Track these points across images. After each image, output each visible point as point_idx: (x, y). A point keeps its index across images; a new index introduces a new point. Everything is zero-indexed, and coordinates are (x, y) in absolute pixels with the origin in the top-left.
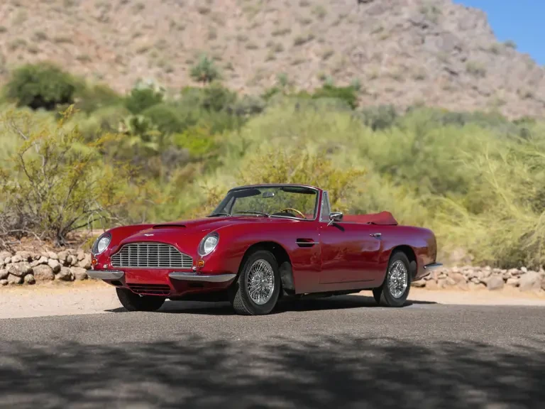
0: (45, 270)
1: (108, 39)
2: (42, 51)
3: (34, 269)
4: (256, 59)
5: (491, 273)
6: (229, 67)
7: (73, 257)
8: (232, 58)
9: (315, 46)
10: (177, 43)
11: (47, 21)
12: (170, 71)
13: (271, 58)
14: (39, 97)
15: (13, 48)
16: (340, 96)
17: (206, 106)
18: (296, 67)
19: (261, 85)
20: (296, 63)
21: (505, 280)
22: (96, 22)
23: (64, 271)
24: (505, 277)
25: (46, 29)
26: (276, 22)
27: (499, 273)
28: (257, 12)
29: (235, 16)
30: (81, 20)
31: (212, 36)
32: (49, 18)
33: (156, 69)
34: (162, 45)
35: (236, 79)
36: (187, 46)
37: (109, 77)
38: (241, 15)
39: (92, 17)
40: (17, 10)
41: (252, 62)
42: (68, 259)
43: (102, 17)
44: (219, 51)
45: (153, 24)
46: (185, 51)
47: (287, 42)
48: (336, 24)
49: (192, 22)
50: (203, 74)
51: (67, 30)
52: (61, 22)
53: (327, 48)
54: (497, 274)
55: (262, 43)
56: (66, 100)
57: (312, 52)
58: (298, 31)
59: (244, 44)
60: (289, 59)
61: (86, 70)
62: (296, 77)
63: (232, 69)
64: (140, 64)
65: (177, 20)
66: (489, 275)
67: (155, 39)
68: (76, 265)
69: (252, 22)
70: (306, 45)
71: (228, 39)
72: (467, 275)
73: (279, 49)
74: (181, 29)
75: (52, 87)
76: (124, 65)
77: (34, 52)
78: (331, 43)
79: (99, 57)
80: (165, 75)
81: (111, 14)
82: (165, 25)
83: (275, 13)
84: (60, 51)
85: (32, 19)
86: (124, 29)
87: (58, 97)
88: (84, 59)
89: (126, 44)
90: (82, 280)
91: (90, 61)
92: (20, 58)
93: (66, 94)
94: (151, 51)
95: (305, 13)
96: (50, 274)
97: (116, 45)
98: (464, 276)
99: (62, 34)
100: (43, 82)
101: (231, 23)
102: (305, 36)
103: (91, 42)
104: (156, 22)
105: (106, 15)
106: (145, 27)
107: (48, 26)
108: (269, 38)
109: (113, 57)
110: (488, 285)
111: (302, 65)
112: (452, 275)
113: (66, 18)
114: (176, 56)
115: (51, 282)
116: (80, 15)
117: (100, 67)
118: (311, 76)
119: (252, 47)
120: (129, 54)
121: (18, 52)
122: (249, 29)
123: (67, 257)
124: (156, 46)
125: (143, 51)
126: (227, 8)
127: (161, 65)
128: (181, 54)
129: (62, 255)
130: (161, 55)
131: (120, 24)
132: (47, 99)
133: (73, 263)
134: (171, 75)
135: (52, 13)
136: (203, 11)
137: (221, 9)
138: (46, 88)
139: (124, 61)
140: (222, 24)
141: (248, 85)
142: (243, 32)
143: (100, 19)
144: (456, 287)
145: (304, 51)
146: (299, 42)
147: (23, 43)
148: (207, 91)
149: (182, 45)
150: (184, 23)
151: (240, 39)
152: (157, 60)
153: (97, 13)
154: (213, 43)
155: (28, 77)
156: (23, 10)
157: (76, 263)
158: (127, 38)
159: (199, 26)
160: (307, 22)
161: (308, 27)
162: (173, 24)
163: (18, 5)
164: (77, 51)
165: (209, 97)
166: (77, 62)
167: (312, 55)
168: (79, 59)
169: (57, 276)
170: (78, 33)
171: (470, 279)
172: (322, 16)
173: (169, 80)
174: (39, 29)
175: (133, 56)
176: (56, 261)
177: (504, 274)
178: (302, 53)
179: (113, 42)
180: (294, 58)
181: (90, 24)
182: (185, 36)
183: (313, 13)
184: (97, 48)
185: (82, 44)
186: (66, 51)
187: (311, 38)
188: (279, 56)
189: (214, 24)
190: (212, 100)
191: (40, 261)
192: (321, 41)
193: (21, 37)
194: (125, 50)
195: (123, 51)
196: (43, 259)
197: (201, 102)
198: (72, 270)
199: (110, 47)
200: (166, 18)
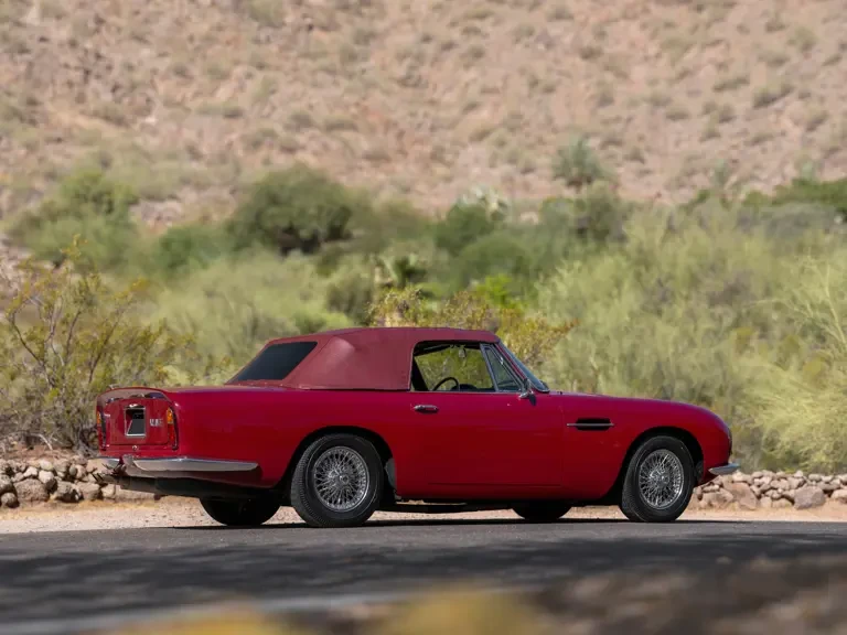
0: (34, 487)
1: (420, 118)
2: (303, 148)
3: (16, 485)
4: (682, 140)
5: (805, 482)
6: (636, 157)
7: (79, 467)
8: (641, 138)
9: (793, 105)
10: (541, 118)
11: (311, 92)
12: (528, 170)
13: (712, 135)
14: (291, 230)
15: (255, 144)
16: (824, 199)
17: (581, 232)
18: (757, 149)
19: (693, 187)
20: (758, 141)
21: (828, 492)
22: (396, 87)
23: (63, 487)
24: (829, 487)
25: (311, 107)
26: (721, 66)
27: (818, 481)
28: (687, 48)
29: (646, 59)
30: (371, 85)
31: (605, 100)
32: (315, 85)
33: (505, 169)
34: (514, 123)
35: (649, 178)
36: (560, 121)
37: (421, 187)
38: (658, 56)
39: (392, 79)
40: (260, 75)
41: (677, 143)
42: (71, 470)
43: (409, 77)
44: (618, 127)
45: (499, 84)
46: (555, 131)
47: (740, 102)
48: (835, 60)
49: (568, 75)
50: (575, 172)
51: (347, 107)
52: (337, 92)
53: (816, 107)
54: (814, 483)
55: (694, 107)
56: (336, 233)
57: (787, 118)
58: (762, 80)
59: (662, 111)
60: (745, 132)
61: (381, 177)
62: (757, 167)
63: (642, 161)
64: (477, 161)
65: (541, 75)
66: (800, 485)
67: (504, 112)
68: (85, 479)
69: (679, 68)
70: (778, 105)
71: (633, 103)
72: (759, 486)
73: (726, 117)
74: (550, 90)
75: (312, 211)
76: (449, 165)
77: (290, 150)
78: (822, 100)
79: (403, 152)
80: (519, 178)
81: (425, 70)
82: (519, 85)
83: (722, 47)
84: (334, 145)
85: (286, 89)
86: (449, 98)
87: (323, 230)
88: (377, 158)
89: (453, 125)
90: (93, 500)
91: (387, 159)
92: (267, 162)
93: (337, 223)
94: (494, 136)
95: (776, 44)
96: (41, 493)
97: (433, 129)
98: (754, 488)
99: (339, 114)
100: (297, 203)
101: (639, 72)
102: (775, 89)
103: (389, 125)
104: (505, 79)
105: (416, 74)
106: (485, 91)
107: (314, 102)
108: (708, 95)
109: (428, 149)
110: (796, 500)
111: (769, 144)
112: (731, 486)
113: (345, 83)
114: (541, 141)
115: (43, 503)
116: (369, 76)
117: (404, 170)
118: (783, 163)
119: (678, 116)
120: (455, 142)
121: (263, 153)
122: (671, 82)
123: (68, 468)
124: (504, 124)
125: (481, 136)
126: (632, 45)
127: (512, 160)
128: (550, 137)
129: (61, 464)
130: (513, 141)
131: (441, 88)
132: (304, 234)
133: (79, 475)
134: (530, 177)
135: (321, 77)
136: (589, 54)
137: (622, 48)
138: (302, 212)
139: (449, 157)
140: (623, 76)
141: (668, 187)
142: (662, 88)
143: (403, 82)
144: (736, 504)
145: (772, 118)
146: (764, 101)
147: (271, 134)
148: (580, 204)
149: (550, 120)
150: (554, 77)
151: (656, 102)
152: (506, 151)
153: (400, 71)
154: (606, 112)
155: (271, 196)
156: (271, 74)
157: (83, 476)
158: (455, 112)
159: (582, 81)
160: (779, 61)
161: (781, 71)
162: (534, 83)
163: (261, 67)
164: (364, 144)
165: (584, 214)
166: (365, 164)
167: (787, 123)
168: (369, 157)
169: (53, 497)
170: (365, 111)
171: (764, 492)
172: (807, 46)
173: (527, 187)
174: (298, 107)
175: (464, 146)
176: (50, 473)
177: (827, 483)
178: (767, 120)
179: (428, 123)
180: (754, 129)
181: (387, 92)
182: (556, 103)
183: (791, 42)
184: (401, 135)
185: (372, 130)
186: (346, 144)
187: (786, 91)
188: (724, 128)
189: (609, 77)
190: (589, 219)
191: (26, 474)
192: (804, 96)
193: (267, 125)
194: (450, 134)
195: (444, 137)
196: (31, 471)
197: (572, 224)
198: (77, 487)
199: (423, 132)
200: (522, 71)
